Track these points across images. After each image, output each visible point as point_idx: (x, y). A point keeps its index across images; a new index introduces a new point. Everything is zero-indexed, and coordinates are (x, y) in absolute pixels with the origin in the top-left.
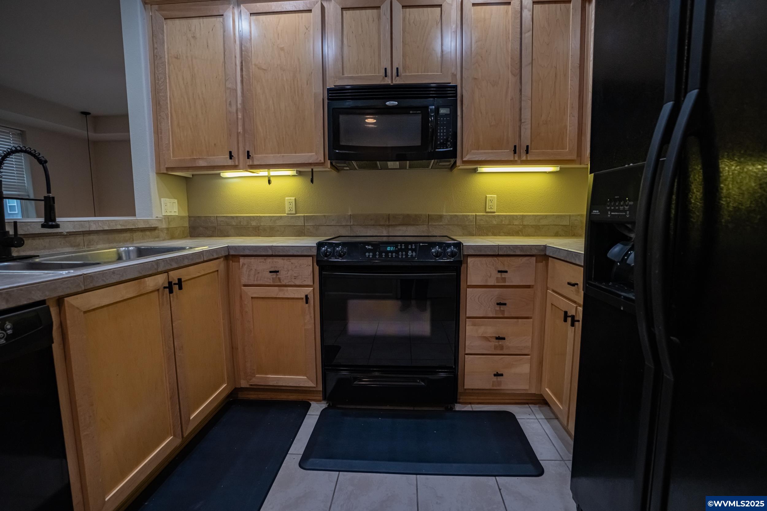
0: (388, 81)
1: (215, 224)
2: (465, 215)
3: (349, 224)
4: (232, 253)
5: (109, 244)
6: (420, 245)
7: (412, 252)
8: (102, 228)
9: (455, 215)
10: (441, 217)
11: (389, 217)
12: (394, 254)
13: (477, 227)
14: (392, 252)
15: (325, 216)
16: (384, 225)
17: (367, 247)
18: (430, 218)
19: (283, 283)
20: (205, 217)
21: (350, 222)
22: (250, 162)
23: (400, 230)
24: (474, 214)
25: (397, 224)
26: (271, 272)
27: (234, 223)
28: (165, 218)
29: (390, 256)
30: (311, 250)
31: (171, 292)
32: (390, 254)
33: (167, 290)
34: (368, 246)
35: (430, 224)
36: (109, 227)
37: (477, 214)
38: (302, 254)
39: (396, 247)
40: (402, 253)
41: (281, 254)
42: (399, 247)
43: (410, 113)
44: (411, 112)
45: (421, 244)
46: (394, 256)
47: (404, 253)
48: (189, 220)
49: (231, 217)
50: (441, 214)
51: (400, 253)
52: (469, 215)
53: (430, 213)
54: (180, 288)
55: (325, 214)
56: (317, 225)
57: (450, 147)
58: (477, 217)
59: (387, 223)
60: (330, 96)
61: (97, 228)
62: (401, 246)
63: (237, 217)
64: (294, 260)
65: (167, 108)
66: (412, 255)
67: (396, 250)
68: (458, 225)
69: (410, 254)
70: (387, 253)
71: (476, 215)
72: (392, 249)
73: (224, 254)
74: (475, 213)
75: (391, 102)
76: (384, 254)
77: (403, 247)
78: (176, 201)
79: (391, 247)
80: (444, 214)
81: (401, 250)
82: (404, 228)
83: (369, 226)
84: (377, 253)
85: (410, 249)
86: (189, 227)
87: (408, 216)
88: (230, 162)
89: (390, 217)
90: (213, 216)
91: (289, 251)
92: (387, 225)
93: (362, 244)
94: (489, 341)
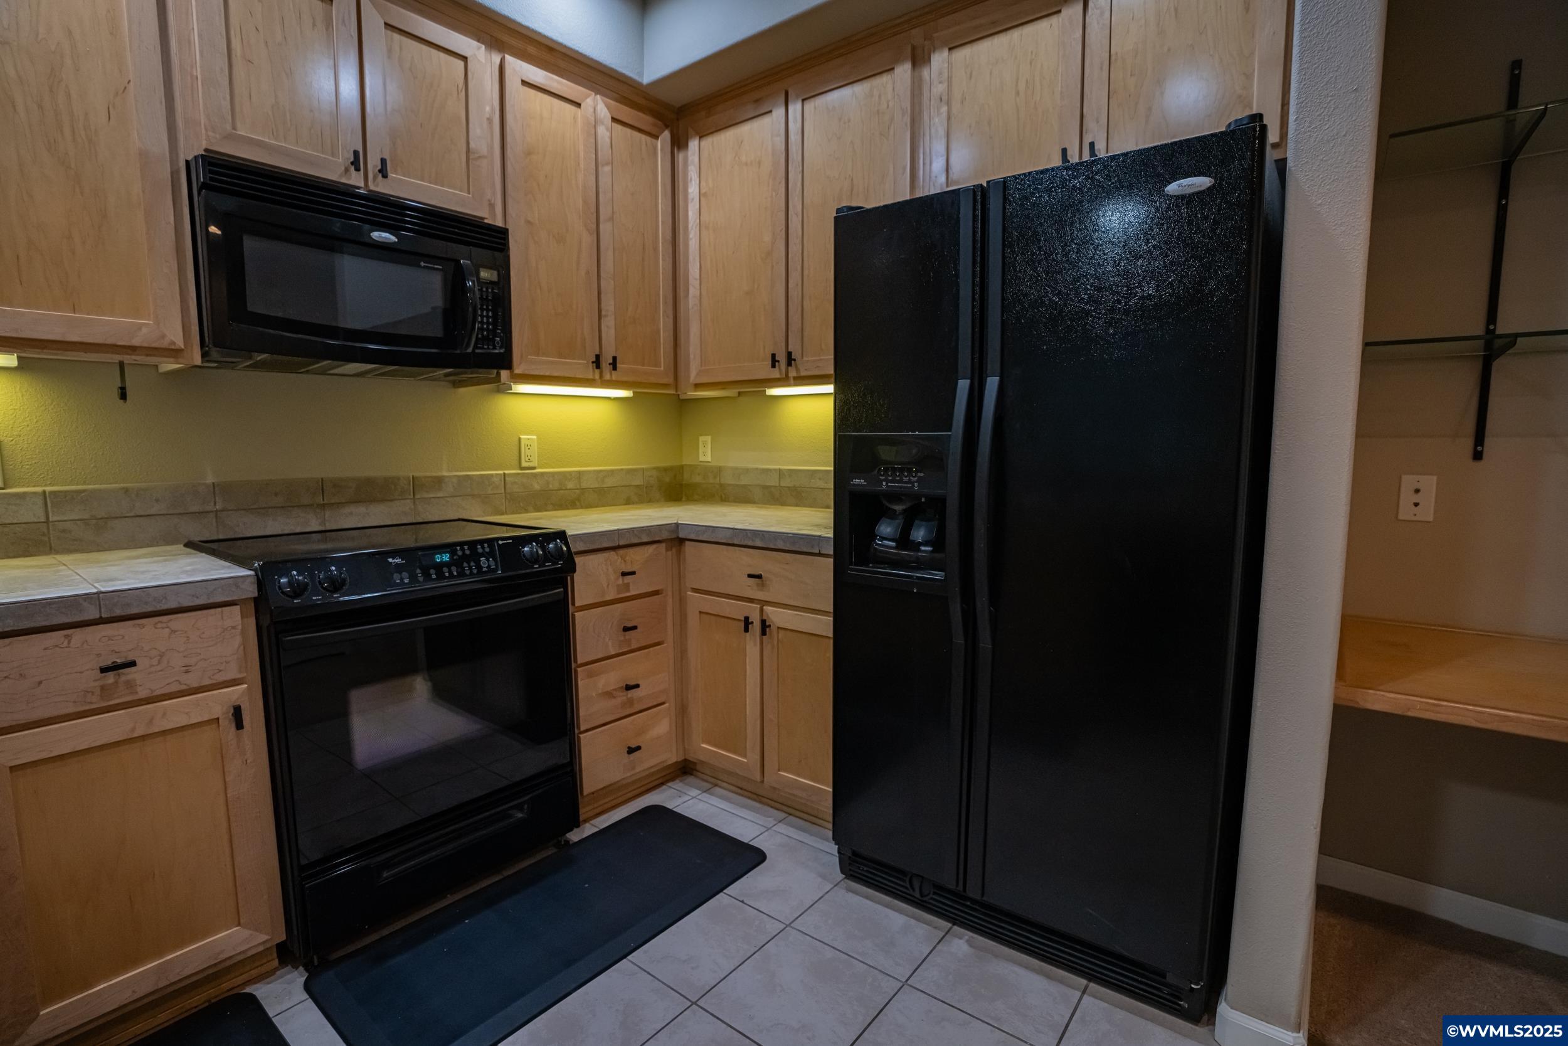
0: (355, 179)
2: (485, 475)
3: (210, 507)
6: (498, 544)
7: (488, 560)
9: (468, 476)
10: (439, 481)
11: (322, 486)
12: (454, 569)
13: (508, 497)
14: (448, 565)
16: (310, 506)
17: (390, 560)
18: (416, 485)
21: (215, 503)
23: (351, 513)
24: (501, 472)
25: (344, 501)
26: (103, 669)
29: (447, 574)
30: (238, 587)
32: (445, 569)
34: (393, 559)
35: (417, 496)
37: (506, 472)
38: (211, 601)
39: (453, 553)
40: (469, 564)
41: (135, 610)
42: (460, 553)
43: (420, 266)
44: (422, 264)
45: (500, 542)
46: (455, 573)
47: (472, 564)
50: (439, 474)
51: (465, 564)
52: (492, 475)
53: (416, 474)
57: (501, 347)
58: (507, 479)
59: (319, 500)
60: (211, 179)
62: (463, 550)
66: (489, 566)
67: (456, 559)
68: (473, 496)
69: (484, 563)
70: (439, 567)
71: (504, 474)
72: (446, 558)
74: (502, 470)
75: (384, 235)
76: (432, 571)
77: (468, 552)
79: (440, 553)
80: (445, 474)
81: (465, 558)
82: (362, 509)
83: (270, 510)
84: (418, 571)
85: (482, 555)
87: (369, 482)
89: (324, 485)
91: (165, 598)
92: (318, 505)
93: (377, 556)
94: (614, 697)
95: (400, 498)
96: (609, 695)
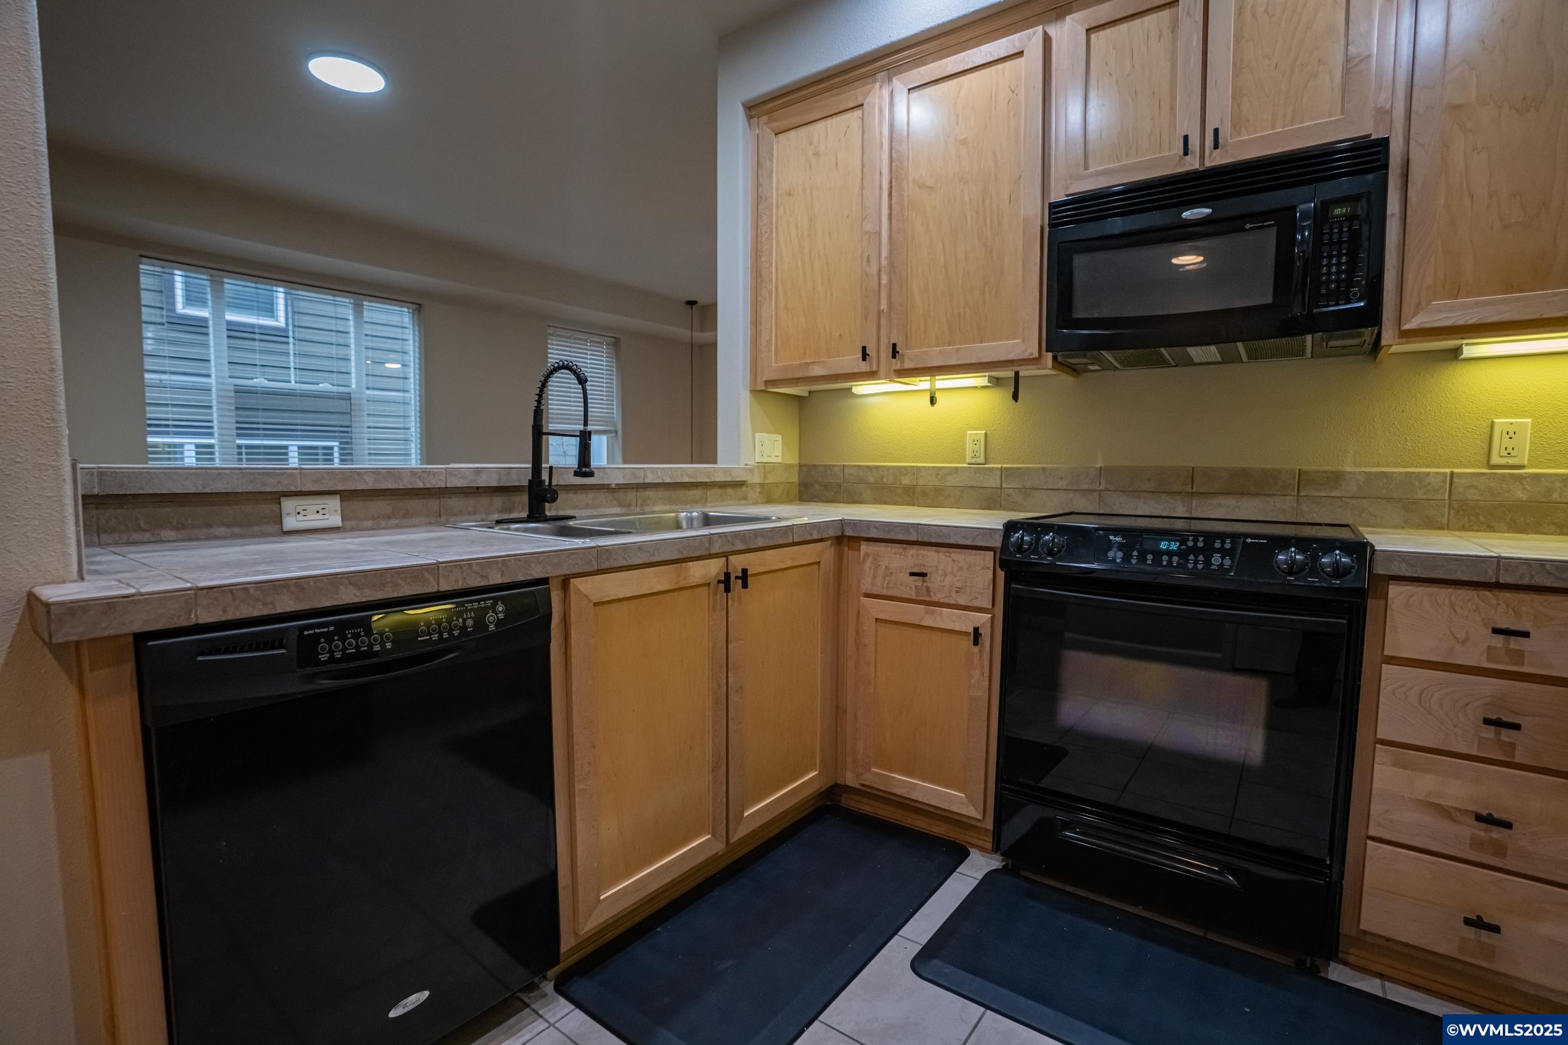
0: (1192, 164)
1: (840, 479)
2: (1414, 473)
3: (1095, 487)
4: (849, 532)
5: (671, 505)
6: (1245, 541)
7: (1223, 558)
8: (662, 480)
9: (1383, 473)
10: (1337, 478)
11: (1192, 475)
12: (1175, 559)
13: (1455, 505)
14: (1170, 554)
15: (1044, 469)
16: (1180, 493)
17: (1111, 537)
18: (1303, 479)
19: (935, 599)
20: (825, 466)
21: (1100, 485)
22: (896, 364)
23: (1220, 505)
24: (1448, 471)
25: (1212, 491)
26: (912, 574)
27: (871, 480)
28: (758, 467)
29: (1165, 563)
30: (991, 537)
31: (727, 590)
32: (1165, 558)
33: (722, 586)
34: (1115, 537)
35: (1301, 494)
36: (671, 478)
37: (1456, 470)
38: (974, 544)
39: (1183, 542)
40: (1196, 557)
41: (934, 540)
42: (1190, 544)
43: (1246, 230)
44: (1248, 226)
45: (1249, 540)
46: (1175, 564)
47: (1201, 558)
48: (800, 471)
49: (868, 467)
50: (1339, 468)
51: (1191, 557)
52: (1428, 474)
53: (1303, 468)
54: (745, 585)
55: (1044, 465)
56: (1027, 487)
57: (1359, 300)
58: (1455, 480)
59: (1188, 488)
60: (1055, 219)
61: (654, 480)
62: (1196, 540)
63: (877, 467)
64: (958, 555)
65: (771, 281)
66: (1222, 564)
67: (1183, 550)
69: (1216, 560)
70: (1159, 554)
71: (1452, 473)
72: (1174, 546)
73: (832, 533)
74: (1449, 467)
75: (1195, 211)
76: (1150, 557)
77: (1200, 544)
78: (779, 437)
79: (1169, 541)
80: (1348, 469)
81: (1195, 550)
82: (1232, 501)
83: (1142, 493)
84: (1135, 553)
85: (1217, 551)
86: (799, 485)
87: (1244, 473)
88: (864, 367)
89: (1195, 473)
90: (837, 466)
91: (949, 535)
92: (1186, 493)
93: (1101, 532)
94: (1455, 821)
95: (1280, 493)
96: (1445, 812)
